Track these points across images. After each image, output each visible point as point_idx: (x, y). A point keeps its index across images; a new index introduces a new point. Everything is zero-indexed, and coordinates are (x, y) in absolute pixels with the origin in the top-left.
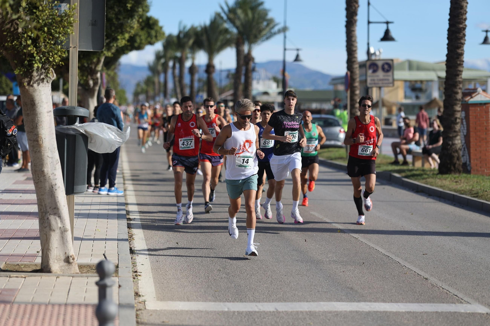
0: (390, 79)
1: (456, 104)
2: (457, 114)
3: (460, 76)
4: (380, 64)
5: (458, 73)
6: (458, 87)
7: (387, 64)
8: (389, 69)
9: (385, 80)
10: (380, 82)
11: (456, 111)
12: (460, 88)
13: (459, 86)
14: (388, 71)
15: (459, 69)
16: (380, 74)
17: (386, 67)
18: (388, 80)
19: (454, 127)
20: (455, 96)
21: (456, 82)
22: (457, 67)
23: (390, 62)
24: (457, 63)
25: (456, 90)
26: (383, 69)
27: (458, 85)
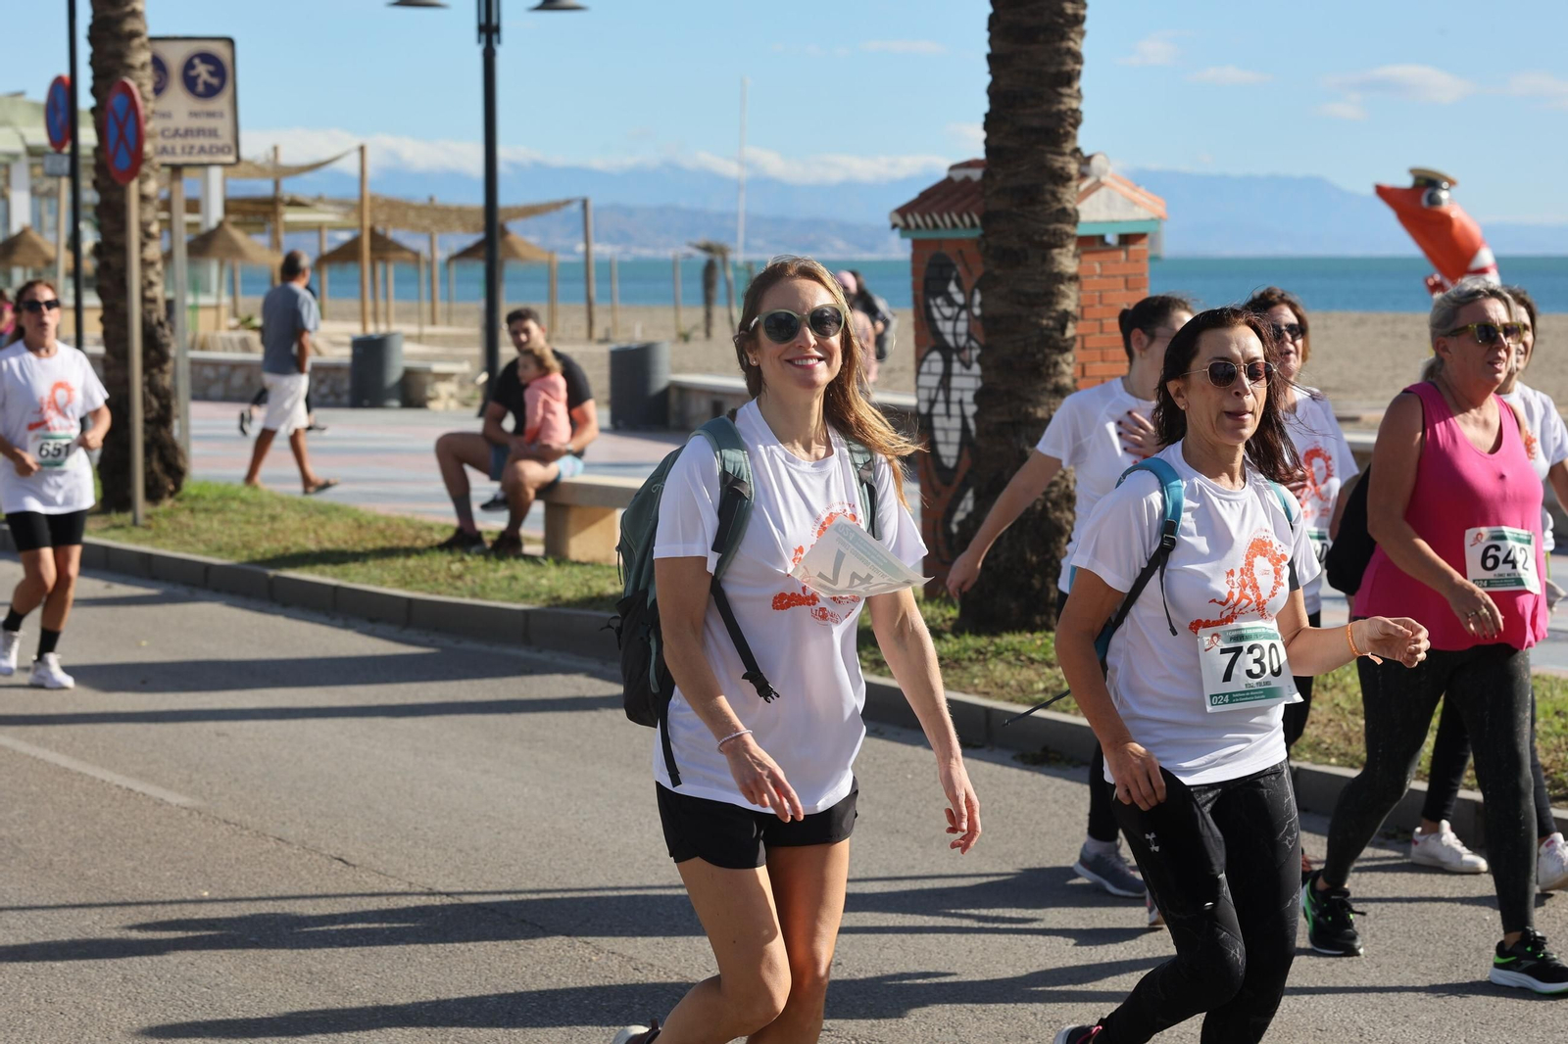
0: (223, 126)
1: (1059, 240)
2: (1065, 296)
3: (1076, 86)
4: (175, 56)
5: (1070, 66)
6: (1068, 147)
7: (207, 58)
8: (215, 81)
9: (200, 132)
10: (178, 143)
11: (1061, 278)
12: (1077, 150)
13: (1074, 137)
14: (211, 92)
15: (1071, 44)
16: (178, 104)
17: (202, 70)
18: (213, 133)
19: (1056, 364)
20: (1054, 194)
21: (1061, 116)
22: (1064, 37)
23: (220, 50)
24: (1062, 13)
25: (1058, 162)
26: (190, 82)
27: (1069, 136)
